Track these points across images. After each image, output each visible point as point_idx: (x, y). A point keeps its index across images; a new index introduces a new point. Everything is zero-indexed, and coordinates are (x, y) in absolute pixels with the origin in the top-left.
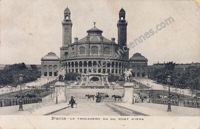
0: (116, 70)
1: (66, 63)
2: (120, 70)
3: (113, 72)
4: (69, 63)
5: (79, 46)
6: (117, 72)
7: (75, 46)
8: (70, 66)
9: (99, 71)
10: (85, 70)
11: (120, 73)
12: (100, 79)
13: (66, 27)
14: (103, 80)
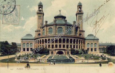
0: (77, 46)
1: (38, 40)
2: (79, 46)
3: (74, 47)
4: (40, 40)
5: (48, 27)
6: (77, 48)
7: (45, 27)
8: (41, 43)
9: (64, 46)
10: (53, 46)
11: (79, 48)
12: (64, 53)
13: (39, 15)
14: (66, 53)
